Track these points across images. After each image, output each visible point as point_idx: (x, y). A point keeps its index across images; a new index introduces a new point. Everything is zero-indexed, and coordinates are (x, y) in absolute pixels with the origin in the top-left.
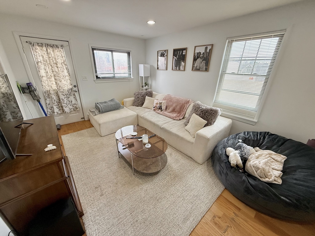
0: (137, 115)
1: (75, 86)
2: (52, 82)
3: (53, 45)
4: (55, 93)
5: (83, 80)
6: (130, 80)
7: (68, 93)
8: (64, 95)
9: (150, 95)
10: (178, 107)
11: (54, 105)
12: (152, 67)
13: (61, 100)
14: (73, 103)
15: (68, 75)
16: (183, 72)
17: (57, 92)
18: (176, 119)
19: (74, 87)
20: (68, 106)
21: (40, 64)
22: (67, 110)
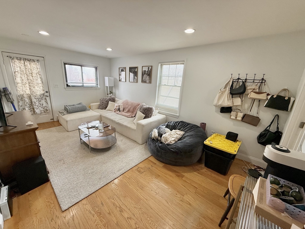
0: (101, 115)
1: (47, 92)
2: (26, 88)
3: (31, 59)
4: (28, 97)
5: (55, 87)
6: (97, 89)
7: (40, 97)
8: (36, 99)
9: (113, 100)
10: (132, 108)
11: (26, 106)
12: (115, 79)
13: (33, 102)
14: (44, 105)
15: (41, 83)
16: (136, 83)
17: (30, 96)
18: (129, 117)
19: (45, 93)
20: (39, 108)
21: (17, 73)
22: (37, 111)
